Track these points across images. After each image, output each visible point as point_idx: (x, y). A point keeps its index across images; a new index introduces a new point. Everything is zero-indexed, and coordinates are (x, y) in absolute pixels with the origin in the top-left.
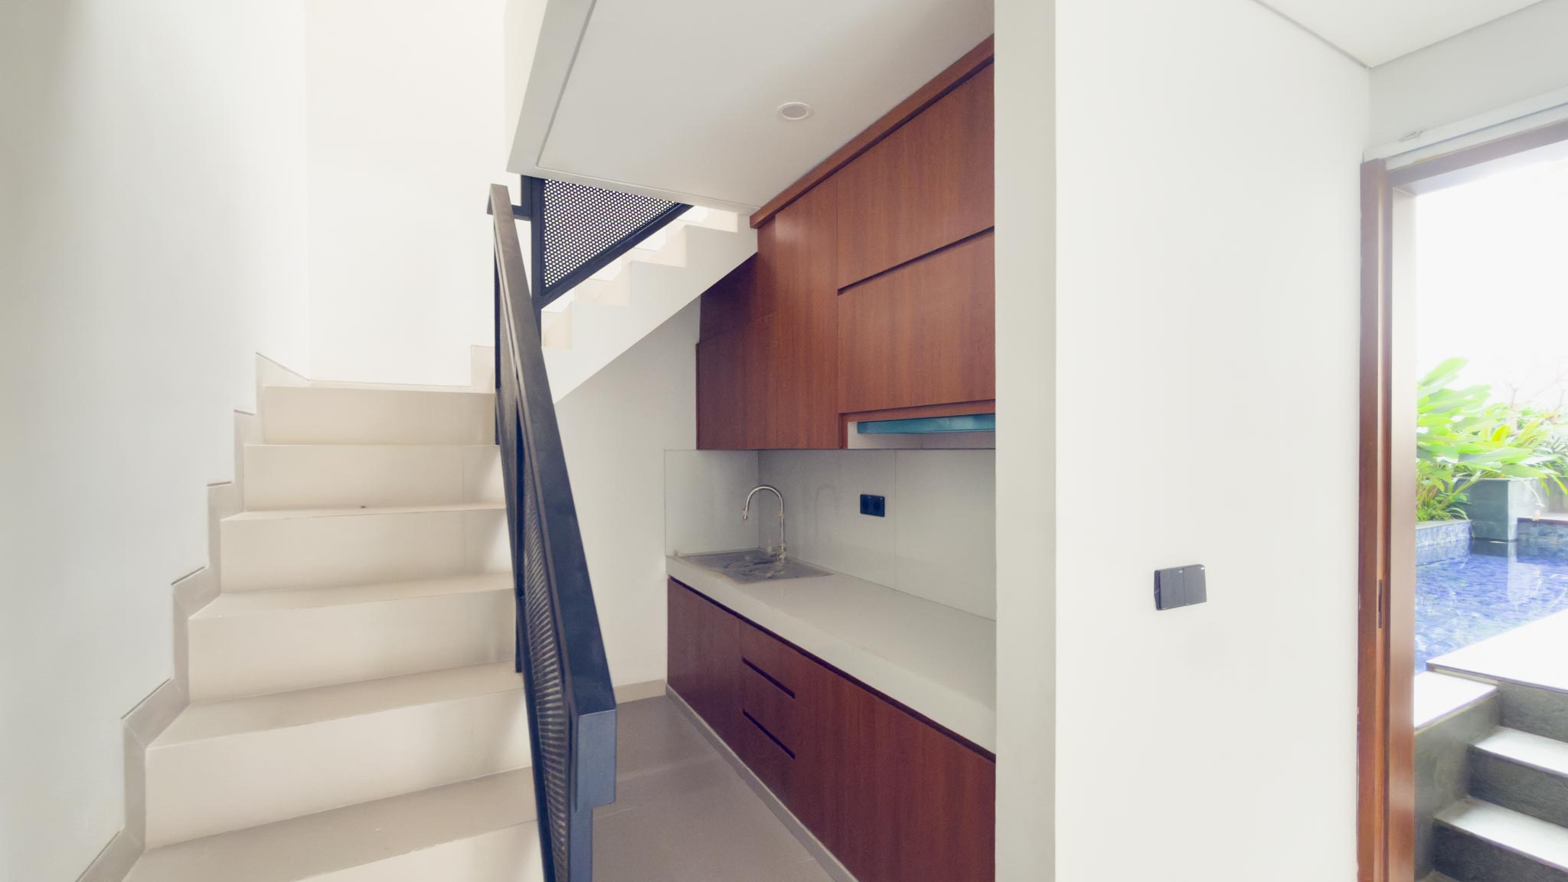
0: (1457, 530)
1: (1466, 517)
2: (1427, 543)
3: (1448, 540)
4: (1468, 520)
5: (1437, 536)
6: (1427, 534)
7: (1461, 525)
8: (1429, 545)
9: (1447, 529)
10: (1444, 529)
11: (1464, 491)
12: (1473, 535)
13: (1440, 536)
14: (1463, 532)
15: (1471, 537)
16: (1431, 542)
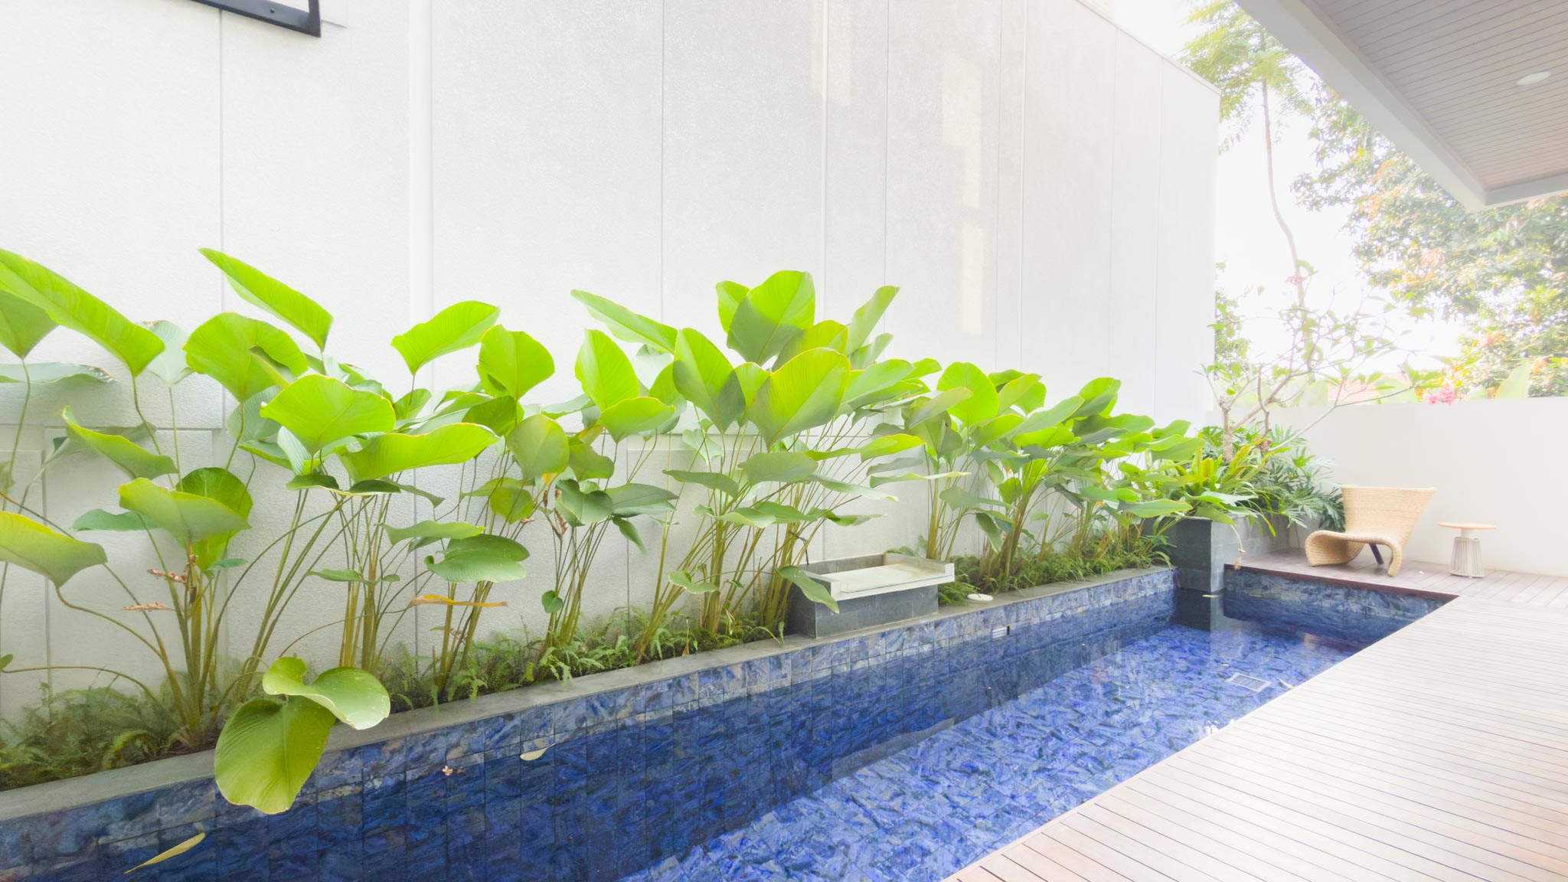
0: (1155, 581)
1: (1168, 562)
2: (1108, 602)
3: (1143, 593)
4: (1171, 567)
5: (1125, 591)
6: (1109, 591)
7: (1161, 575)
8: (1111, 604)
9: (1140, 581)
10: (1135, 582)
11: (1163, 534)
12: (1179, 585)
13: (1129, 591)
14: (1165, 582)
15: (1177, 586)
16: (1115, 600)
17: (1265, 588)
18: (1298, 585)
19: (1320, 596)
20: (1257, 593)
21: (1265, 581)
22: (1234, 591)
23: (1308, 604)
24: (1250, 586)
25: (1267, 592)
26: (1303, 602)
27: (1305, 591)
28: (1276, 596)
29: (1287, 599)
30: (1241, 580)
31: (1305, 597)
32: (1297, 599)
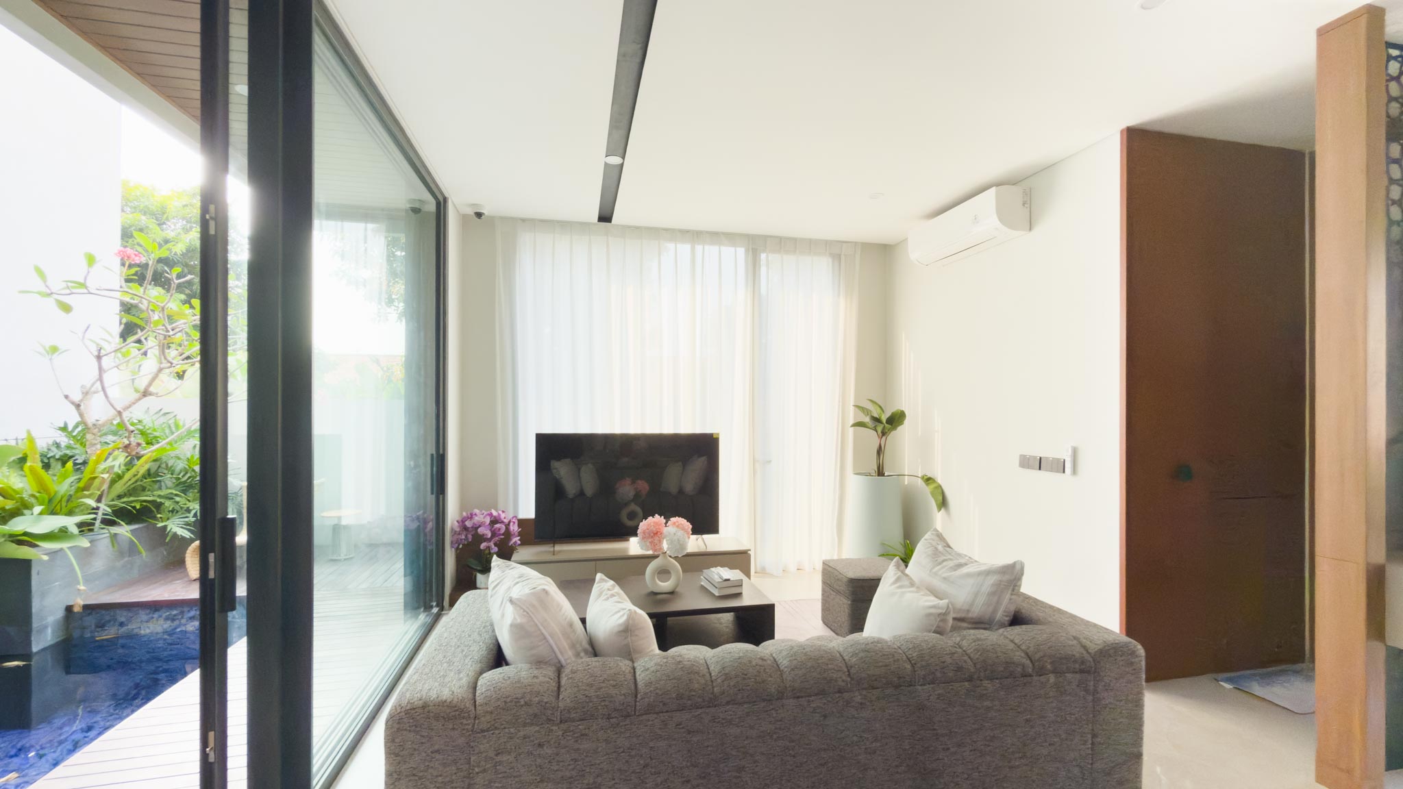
17: (122, 624)
18: (159, 613)
19: (183, 621)
20: (110, 633)
21: (122, 616)
22: (82, 636)
23: (171, 633)
24: (101, 626)
25: (124, 629)
26: (165, 632)
27: (167, 619)
28: (136, 631)
29: (148, 631)
30: (90, 621)
31: (167, 625)
32: (159, 629)
